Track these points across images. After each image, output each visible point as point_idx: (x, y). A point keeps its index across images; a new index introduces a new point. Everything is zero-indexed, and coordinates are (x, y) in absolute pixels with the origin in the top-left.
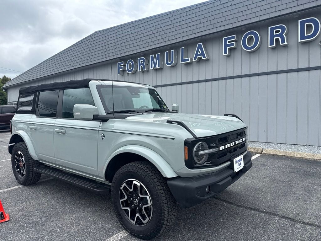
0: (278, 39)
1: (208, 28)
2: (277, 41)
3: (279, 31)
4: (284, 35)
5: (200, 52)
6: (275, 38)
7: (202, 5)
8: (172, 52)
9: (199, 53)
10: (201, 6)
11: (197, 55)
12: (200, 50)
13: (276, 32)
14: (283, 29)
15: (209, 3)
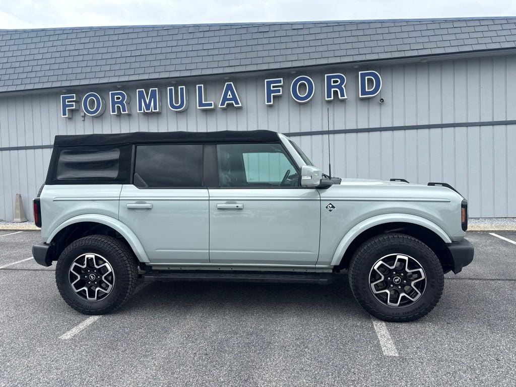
0: (337, 91)
1: (243, 62)
2: (336, 92)
3: (337, 81)
4: (343, 86)
5: (230, 96)
6: (333, 90)
7: (229, 27)
8: (182, 89)
9: (228, 97)
10: (227, 28)
11: (225, 99)
12: (229, 93)
13: (335, 82)
14: (342, 80)
15: (240, 27)
